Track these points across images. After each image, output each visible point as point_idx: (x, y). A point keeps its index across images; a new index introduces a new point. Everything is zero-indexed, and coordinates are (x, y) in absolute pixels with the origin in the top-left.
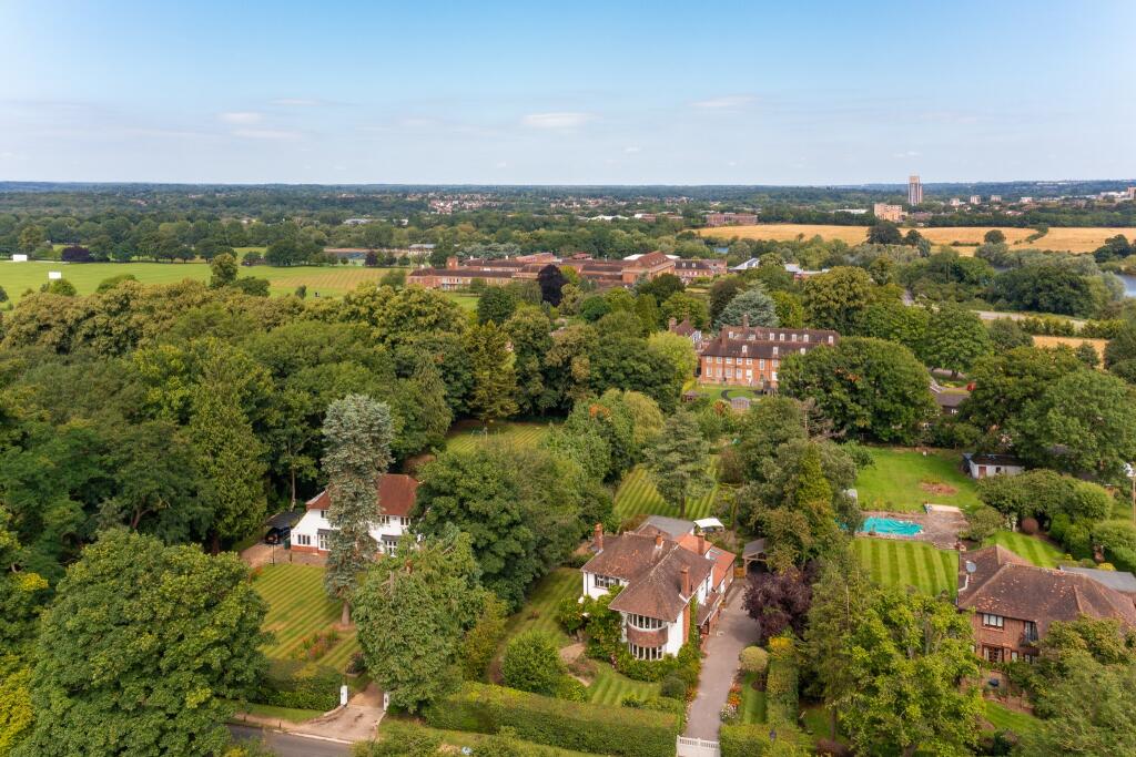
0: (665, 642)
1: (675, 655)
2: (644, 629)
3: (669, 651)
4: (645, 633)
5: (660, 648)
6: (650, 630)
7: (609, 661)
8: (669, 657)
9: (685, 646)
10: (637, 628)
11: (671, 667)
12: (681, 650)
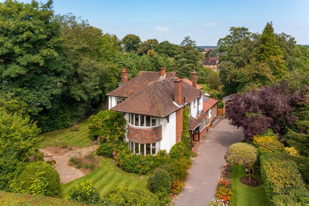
0: (160, 139)
1: (168, 151)
2: (139, 127)
3: (162, 148)
4: (140, 130)
5: (154, 145)
6: (145, 127)
7: (112, 156)
8: (162, 153)
9: (177, 144)
10: (134, 126)
11: (162, 162)
12: (173, 148)
